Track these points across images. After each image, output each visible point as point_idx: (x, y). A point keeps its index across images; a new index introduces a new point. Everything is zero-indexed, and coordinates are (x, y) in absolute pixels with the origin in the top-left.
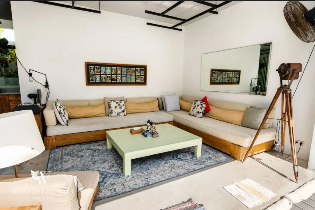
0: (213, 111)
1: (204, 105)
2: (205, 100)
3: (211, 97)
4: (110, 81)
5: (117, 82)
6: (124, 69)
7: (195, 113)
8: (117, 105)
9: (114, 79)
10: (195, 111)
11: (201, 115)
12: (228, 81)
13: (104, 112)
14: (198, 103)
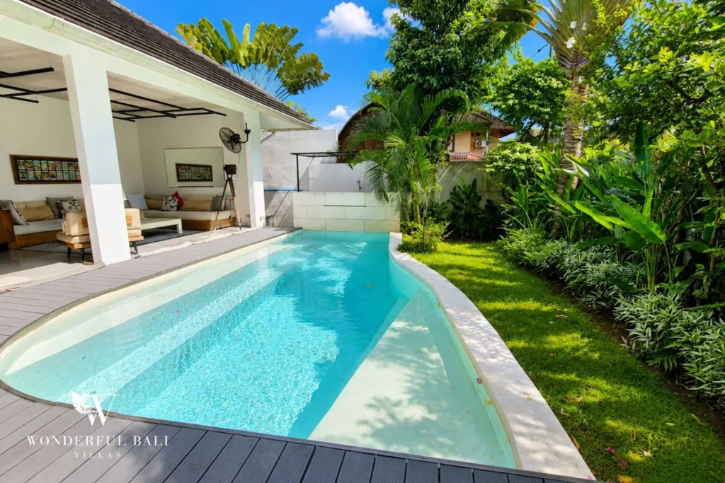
0: (186, 204)
1: (177, 200)
2: (176, 195)
3: (182, 192)
4: (48, 179)
5: (58, 179)
6: (65, 164)
7: (169, 208)
8: (71, 205)
9: (53, 176)
10: (168, 206)
11: (175, 208)
12: (199, 177)
13: (53, 214)
14: (170, 198)
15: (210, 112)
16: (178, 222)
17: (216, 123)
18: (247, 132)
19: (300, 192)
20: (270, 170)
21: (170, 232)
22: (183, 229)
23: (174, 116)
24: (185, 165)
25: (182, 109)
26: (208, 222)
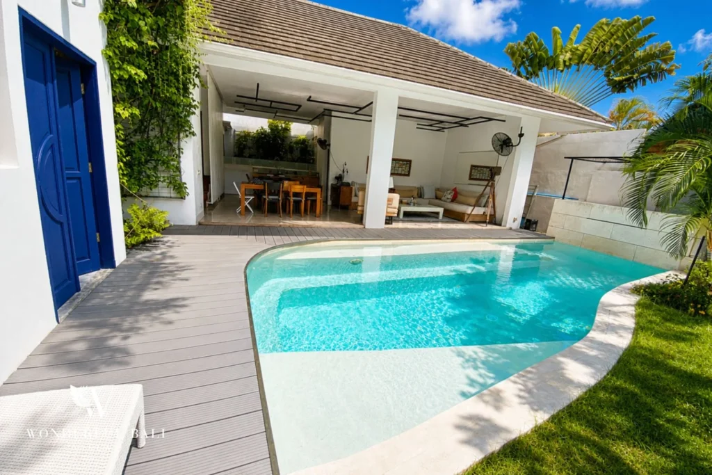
0: (459, 197)
1: (454, 194)
7: (446, 199)
10: (446, 197)
11: (450, 200)
14: (449, 191)
15: (490, 120)
16: (441, 210)
17: (494, 129)
18: (521, 135)
19: (566, 200)
20: (549, 175)
21: (433, 216)
22: (444, 216)
23: (466, 126)
24: (478, 166)
25: (468, 119)
26: (464, 214)
